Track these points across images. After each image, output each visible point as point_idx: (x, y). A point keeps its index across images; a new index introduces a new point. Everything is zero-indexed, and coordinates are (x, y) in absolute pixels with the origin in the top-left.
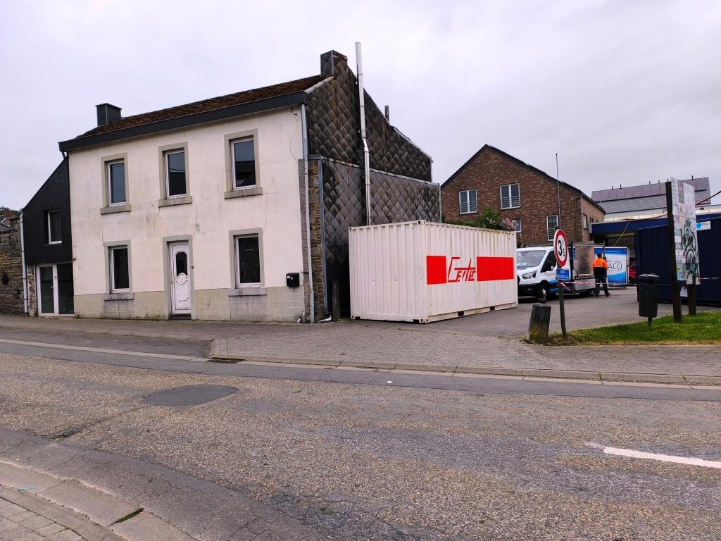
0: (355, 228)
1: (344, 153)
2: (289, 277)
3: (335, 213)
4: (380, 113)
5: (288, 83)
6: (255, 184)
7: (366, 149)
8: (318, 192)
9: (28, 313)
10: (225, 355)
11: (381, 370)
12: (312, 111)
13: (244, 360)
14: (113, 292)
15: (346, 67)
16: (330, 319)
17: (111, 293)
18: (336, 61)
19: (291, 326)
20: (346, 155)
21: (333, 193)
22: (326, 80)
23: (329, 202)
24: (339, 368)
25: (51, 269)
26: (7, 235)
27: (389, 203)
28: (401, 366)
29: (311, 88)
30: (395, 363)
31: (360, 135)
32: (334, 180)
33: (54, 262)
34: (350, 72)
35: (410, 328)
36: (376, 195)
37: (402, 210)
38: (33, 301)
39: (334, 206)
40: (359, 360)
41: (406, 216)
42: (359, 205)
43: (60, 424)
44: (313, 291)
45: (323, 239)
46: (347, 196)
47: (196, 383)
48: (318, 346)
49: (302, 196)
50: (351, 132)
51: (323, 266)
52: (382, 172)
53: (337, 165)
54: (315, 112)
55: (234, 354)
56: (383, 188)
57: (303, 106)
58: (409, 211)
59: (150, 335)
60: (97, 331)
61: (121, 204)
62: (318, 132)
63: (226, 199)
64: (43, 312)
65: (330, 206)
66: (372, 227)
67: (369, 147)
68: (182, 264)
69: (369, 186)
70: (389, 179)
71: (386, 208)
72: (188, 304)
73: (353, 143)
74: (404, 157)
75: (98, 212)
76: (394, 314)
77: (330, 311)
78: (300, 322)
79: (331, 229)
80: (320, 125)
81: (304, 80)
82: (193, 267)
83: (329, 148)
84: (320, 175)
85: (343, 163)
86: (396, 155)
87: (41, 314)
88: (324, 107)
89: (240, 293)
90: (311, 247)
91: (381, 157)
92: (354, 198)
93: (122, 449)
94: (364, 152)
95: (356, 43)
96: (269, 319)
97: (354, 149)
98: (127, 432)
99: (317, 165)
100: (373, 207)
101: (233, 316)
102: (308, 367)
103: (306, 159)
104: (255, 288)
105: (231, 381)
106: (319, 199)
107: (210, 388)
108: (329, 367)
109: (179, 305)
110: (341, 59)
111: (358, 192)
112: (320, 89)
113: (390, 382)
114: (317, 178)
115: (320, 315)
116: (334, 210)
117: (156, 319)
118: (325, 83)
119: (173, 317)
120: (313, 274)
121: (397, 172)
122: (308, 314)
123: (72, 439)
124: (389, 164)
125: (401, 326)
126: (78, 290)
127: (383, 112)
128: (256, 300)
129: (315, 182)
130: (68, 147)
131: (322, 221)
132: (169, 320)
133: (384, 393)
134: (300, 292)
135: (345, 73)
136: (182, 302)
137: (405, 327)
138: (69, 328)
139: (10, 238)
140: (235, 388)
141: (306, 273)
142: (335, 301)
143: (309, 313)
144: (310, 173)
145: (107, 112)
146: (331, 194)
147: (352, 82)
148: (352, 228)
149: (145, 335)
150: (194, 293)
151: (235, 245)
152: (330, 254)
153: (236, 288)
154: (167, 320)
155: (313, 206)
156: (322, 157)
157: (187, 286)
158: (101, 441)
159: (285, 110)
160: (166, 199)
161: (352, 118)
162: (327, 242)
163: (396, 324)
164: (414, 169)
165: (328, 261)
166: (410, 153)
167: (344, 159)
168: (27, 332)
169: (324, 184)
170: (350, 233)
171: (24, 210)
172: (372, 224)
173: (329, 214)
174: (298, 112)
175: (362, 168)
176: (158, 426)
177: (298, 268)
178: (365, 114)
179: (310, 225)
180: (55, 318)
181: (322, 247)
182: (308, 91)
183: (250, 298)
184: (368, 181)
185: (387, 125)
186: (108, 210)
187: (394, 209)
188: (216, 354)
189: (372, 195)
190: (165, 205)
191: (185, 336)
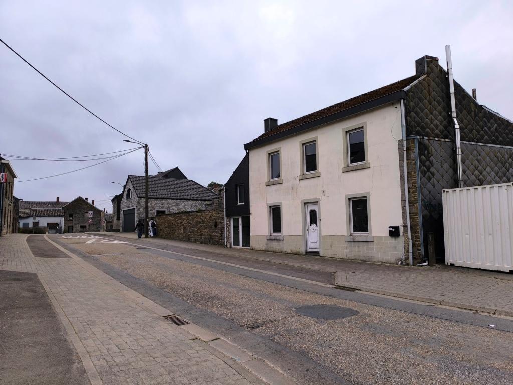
0: (447, 190)
1: (437, 131)
2: (391, 229)
3: (429, 179)
4: (468, 96)
5: (389, 86)
6: (364, 161)
7: (457, 126)
8: (415, 163)
9: (226, 245)
10: (345, 284)
11: (480, 313)
12: (409, 102)
13: (360, 290)
14: (272, 234)
15: (438, 65)
16: (426, 263)
17: (270, 235)
18: (428, 63)
19: (393, 266)
20: (439, 133)
21: (428, 163)
22: (420, 79)
23: (425, 170)
24: (440, 306)
25: (238, 219)
26: (218, 199)
27: (480, 168)
28: (502, 312)
29: (409, 86)
30: (495, 308)
31: (451, 116)
32: (429, 153)
33: (240, 215)
34: (441, 68)
35: (506, 278)
36: (467, 162)
37: (493, 174)
38: (229, 238)
39: (429, 174)
40: (458, 302)
41: (497, 178)
42: (451, 171)
43: (250, 319)
44: (411, 241)
45: (419, 200)
46: (440, 164)
47: (328, 303)
48: (419, 286)
49: (401, 167)
50: (442, 114)
51: (420, 220)
52: (473, 143)
53: (430, 141)
54: (412, 103)
55: (352, 285)
56: (474, 156)
57: (402, 101)
58: (500, 174)
59: (295, 264)
60: (263, 259)
61: (277, 179)
62: (414, 118)
63: (343, 172)
64: (234, 245)
65: (425, 174)
66: (465, 189)
67: (459, 124)
68: (313, 217)
69: (460, 156)
70: (479, 149)
71: (477, 172)
72: (317, 245)
73: (445, 123)
74: (493, 129)
75: (264, 184)
76: (489, 264)
77: (426, 258)
78: (401, 264)
79: (426, 192)
80: (416, 113)
81: (402, 81)
82: (320, 220)
83: (423, 129)
84: (417, 150)
85: (437, 139)
86: (486, 128)
87: (233, 246)
88: (420, 99)
89: (353, 239)
90: (409, 206)
91: (471, 131)
92: (446, 166)
93: (287, 343)
94: (454, 129)
95: (446, 46)
96: (375, 260)
97: (446, 127)
98: (289, 332)
99: (413, 143)
100: (464, 172)
101: (348, 256)
102: (412, 302)
103: (405, 139)
104: (365, 236)
105: (353, 305)
106: (416, 169)
107: (339, 308)
108: (431, 304)
109: (312, 245)
110: (433, 60)
111: (450, 161)
112: (416, 86)
113: (492, 326)
114: (414, 152)
115: (418, 260)
116: (429, 177)
117: (297, 254)
118: (419, 81)
119: (308, 253)
120: (411, 227)
121: (487, 142)
122: (407, 258)
123: (258, 330)
124: (478, 136)
125: (496, 275)
126: (253, 233)
127: (471, 94)
128: (365, 244)
129: (412, 156)
130: (249, 147)
131: (418, 185)
132: (305, 255)
133: (489, 335)
134: (401, 240)
135: (436, 70)
136: (313, 244)
137: (501, 276)
138: (248, 256)
139: (219, 201)
140: (356, 311)
141: (405, 226)
142: (431, 249)
143: (409, 258)
144: (408, 149)
145: (270, 123)
146: (426, 164)
147: (444, 76)
148: (446, 190)
149: (291, 264)
150: (321, 237)
151: (349, 205)
152: (426, 212)
153: (350, 235)
154: (304, 255)
155: (411, 174)
156: (418, 137)
157: (316, 233)
158: (274, 335)
159: (388, 106)
160: (303, 175)
161: (443, 104)
162: (423, 202)
163: (492, 273)
164: (503, 138)
165: (424, 217)
166: (499, 125)
167: (437, 136)
168: (227, 257)
169: (420, 157)
170: (444, 195)
171: (226, 185)
172: (464, 187)
173: (424, 180)
174: (399, 106)
175: (454, 142)
176: (307, 331)
177: (399, 222)
178: (456, 99)
179: (409, 189)
180: (240, 249)
181: (418, 206)
182: (406, 89)
183: (361, 243)
184: (459, 151)
185: (476, 104)
186: (270, 183)
187: (485, 173)
188: (339, 283)
189: (463, 162)
190: (303, 178)
191: (316, 267)
